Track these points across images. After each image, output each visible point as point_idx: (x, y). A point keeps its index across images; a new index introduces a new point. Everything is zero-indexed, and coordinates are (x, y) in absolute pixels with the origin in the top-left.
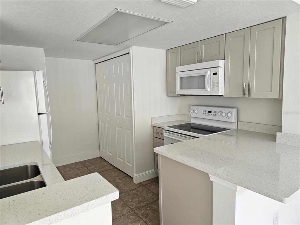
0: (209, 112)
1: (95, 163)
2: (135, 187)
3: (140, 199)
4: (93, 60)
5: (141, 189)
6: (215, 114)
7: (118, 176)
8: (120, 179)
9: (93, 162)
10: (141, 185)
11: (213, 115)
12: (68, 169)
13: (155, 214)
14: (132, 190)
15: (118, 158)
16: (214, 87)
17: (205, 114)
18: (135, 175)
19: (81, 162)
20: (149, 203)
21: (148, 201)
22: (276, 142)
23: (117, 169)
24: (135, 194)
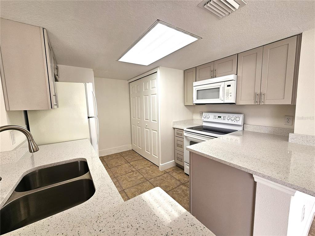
0: (218, 117)
1: (129, 154)
2: (161, 174)
3: (166, 184)
4: (128, 80)
5: (165, 175)
6: (224, 118)
7: (147, 164)
8: (149, 167)
9: (127, 153)
10: (165, 172)
11: (222, 119)
12: (110, 158)
13: (180, 197)
14: (159, 176)
15: (146, 151)
16: (227, 97)
17: (216, 118)
18: (160, 164)
19: (119, 153)
20: (174, 187)
21: (173, 186)
22: (288, 141)
23: (145, 159)
24: (162, 179)
